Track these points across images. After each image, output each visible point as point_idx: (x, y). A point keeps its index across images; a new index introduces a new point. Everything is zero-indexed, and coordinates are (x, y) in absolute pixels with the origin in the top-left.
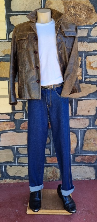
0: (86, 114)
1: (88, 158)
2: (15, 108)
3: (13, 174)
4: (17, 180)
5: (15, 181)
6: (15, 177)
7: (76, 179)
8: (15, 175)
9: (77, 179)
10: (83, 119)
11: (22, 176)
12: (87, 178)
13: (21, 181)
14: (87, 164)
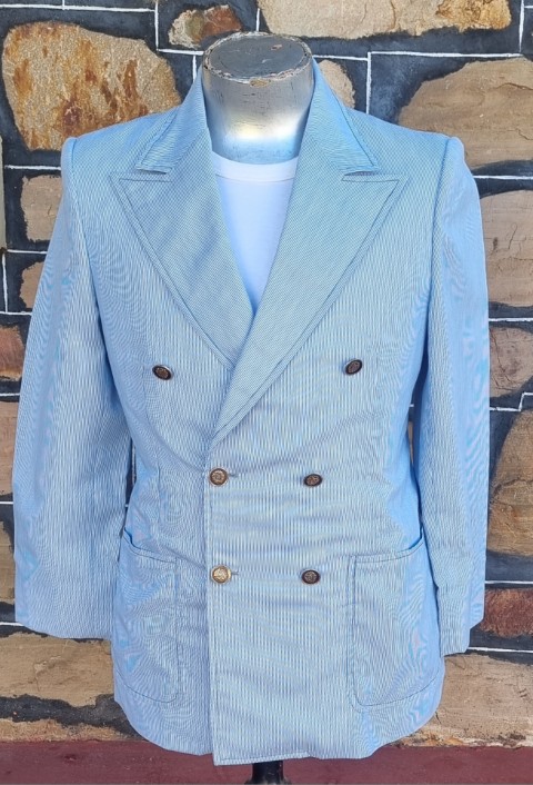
0: (521, 297)
1: (515, 607)
2: (25, 224)
3: (14, 686)
4: (41, 723)
5: (26, 730)
6: (26, 706)
7: (423, 741)
8: (32, 693)
9: (434, 738)
10: (498, 331)
11: (74, 703)
12: (500, 738)
13: (67, 730)
14: (501, 642)
